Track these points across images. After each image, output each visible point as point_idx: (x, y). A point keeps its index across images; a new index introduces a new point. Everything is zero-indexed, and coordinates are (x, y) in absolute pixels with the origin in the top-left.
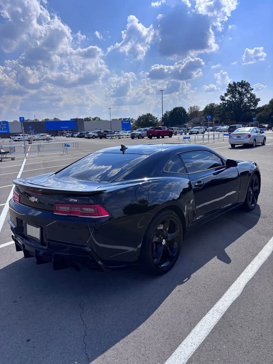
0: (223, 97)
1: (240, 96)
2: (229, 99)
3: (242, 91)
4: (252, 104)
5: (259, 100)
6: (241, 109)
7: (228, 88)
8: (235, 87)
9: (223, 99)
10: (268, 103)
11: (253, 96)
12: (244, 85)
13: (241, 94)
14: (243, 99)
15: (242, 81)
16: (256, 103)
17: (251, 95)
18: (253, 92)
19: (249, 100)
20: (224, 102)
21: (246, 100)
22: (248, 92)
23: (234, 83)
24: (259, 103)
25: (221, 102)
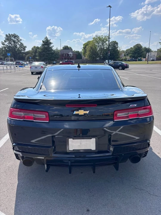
0: (3, 42)
1: (14, 43)
2: (7, 45)
3: (15, 40)
4: (22, 49)
5: (26, 47)
6: (16, 51)
7: (6, 37)
8: (10, 37)
9: (3, 44)
10: (31, 49)
11: (22, 44)
12: (16, 36)
13: (14, 42)
14: (17, 46)
15: (14, 34)
16: (24, 49)
17: (21, 43)
18: (21, 42)
19: (20, 47)
20: (5, 46)
21: (18, 46)
22: (19, 41)
23: (9, 34)
24: (26, 49)
25: (3, 46)
